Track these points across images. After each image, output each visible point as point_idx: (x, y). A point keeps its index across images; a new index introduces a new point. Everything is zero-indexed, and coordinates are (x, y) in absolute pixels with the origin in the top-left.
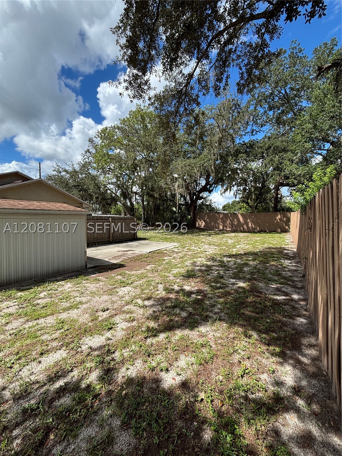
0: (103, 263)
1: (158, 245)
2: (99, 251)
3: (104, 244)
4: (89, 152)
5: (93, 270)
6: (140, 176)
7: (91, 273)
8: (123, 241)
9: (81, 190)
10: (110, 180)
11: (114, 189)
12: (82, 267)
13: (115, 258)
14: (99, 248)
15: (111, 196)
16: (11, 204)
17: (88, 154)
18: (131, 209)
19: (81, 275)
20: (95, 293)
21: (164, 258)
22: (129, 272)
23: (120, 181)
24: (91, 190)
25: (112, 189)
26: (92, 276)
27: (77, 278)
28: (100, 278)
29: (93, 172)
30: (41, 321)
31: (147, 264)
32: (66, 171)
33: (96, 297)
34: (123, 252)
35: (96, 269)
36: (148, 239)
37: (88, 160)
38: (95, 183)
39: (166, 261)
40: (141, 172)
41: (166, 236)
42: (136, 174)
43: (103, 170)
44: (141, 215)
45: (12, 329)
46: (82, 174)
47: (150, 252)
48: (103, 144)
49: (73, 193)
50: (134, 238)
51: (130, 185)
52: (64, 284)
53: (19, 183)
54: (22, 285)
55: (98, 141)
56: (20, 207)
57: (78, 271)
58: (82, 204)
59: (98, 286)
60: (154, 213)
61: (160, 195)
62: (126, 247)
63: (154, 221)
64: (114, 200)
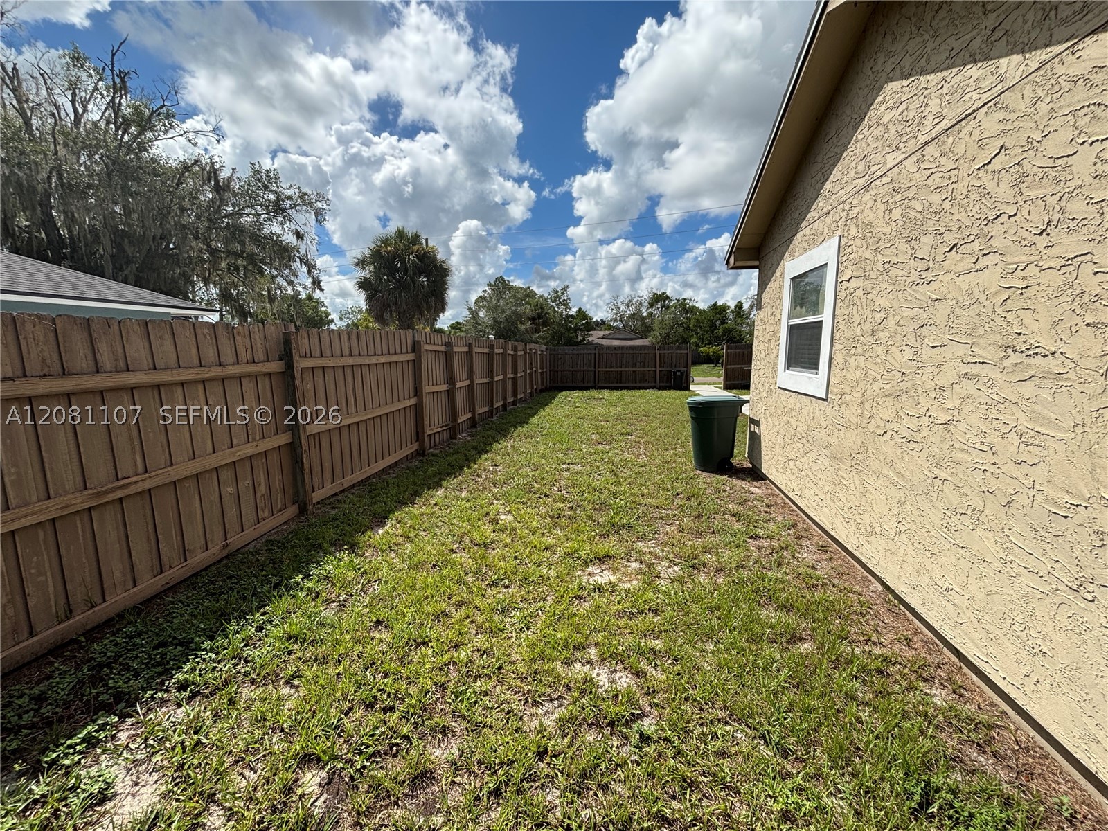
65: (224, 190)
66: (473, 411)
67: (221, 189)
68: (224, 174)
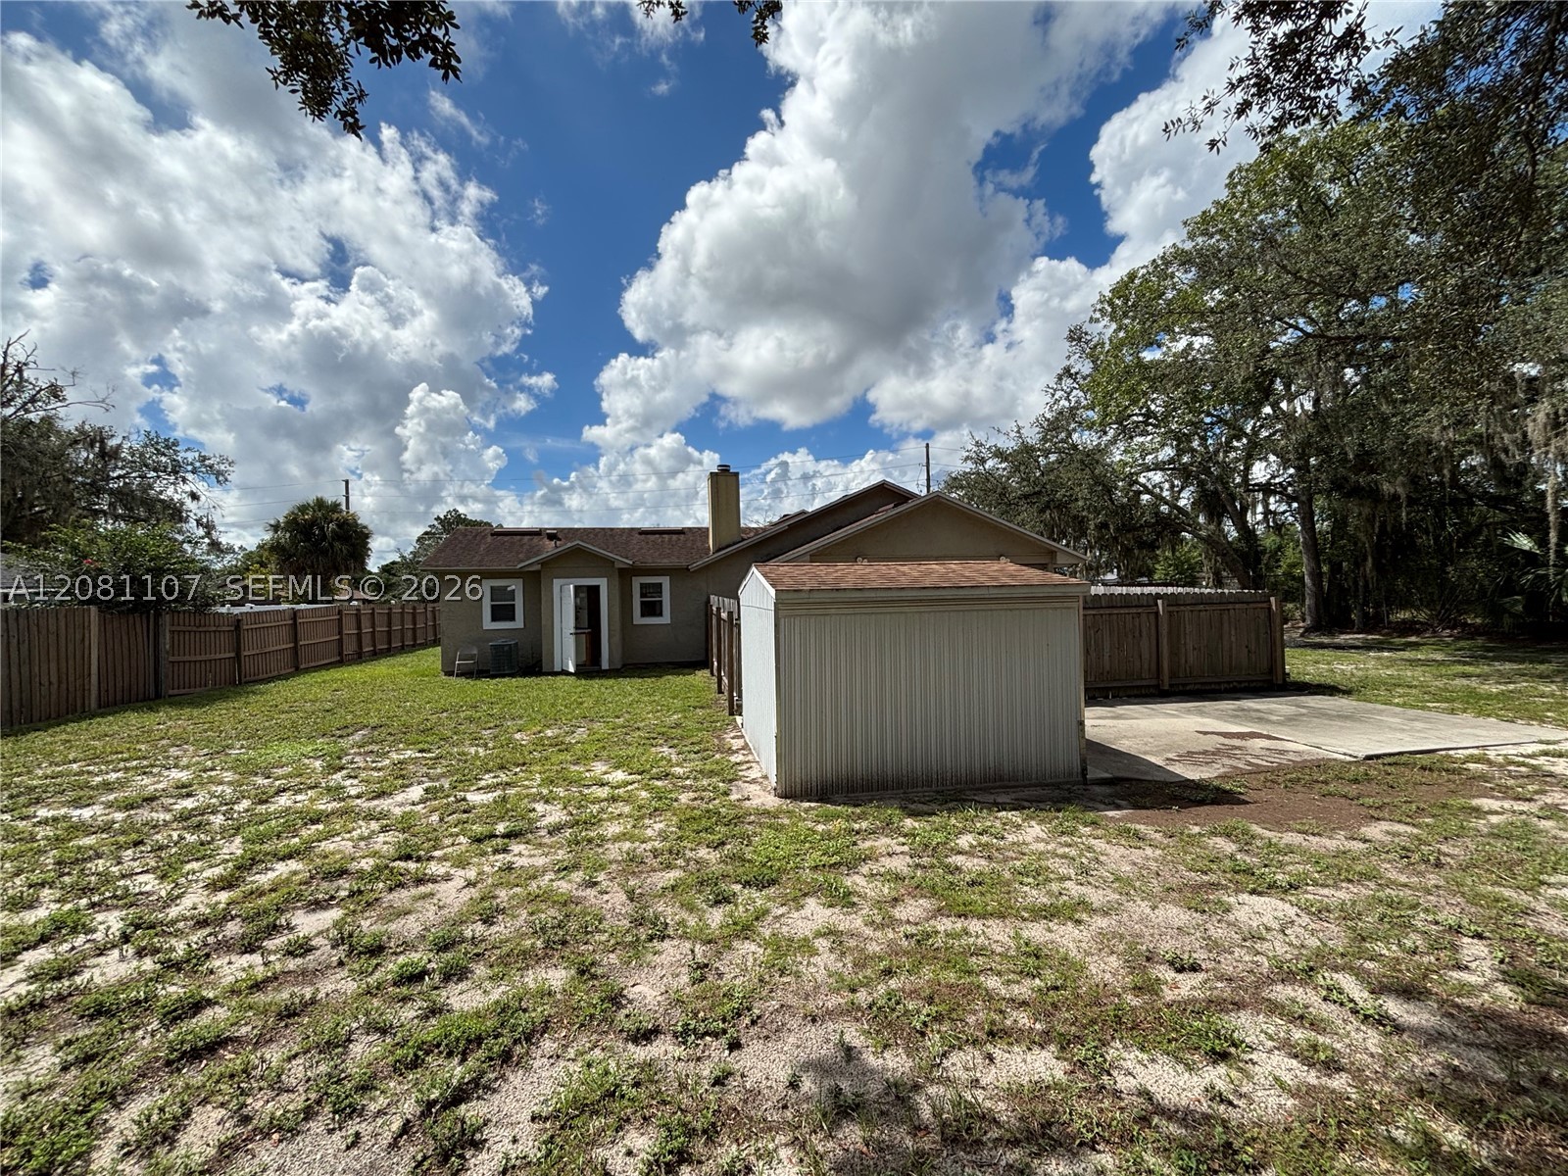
0: (1146, 773)
1: (1419, 725)
2: (1121, 724)
3: (1136, 696)
4: (1071, 375)
5: (1107, 790)
6: (1289, 416)
7: (1101, 802)
8: (1220, 691)
9: (1047, 506)
10: (1150, 457)
11: (1167, 486)
12: (1070, 774)
13: (1189, 756)
14: (1120, 710)
15: (1157, 513)
16: (882, 576)
17: (1067, 382)
18: (1244, 556)
19: (1069, 801)
20: (1129, 882)
21: (1475, 802)
22: (1267, 834)
23: (1193, 450)
24: (1081, 503)
25: (1159, 485)
26: (1111, 814)
27: (1059, 811)
28: (1142, 828)
29: (1085, 439)
30: (975, 926)
31: (1364, 811)
32: (999, 454)
33: (1139, 902)
34: (1222, 740)
35: (1118, 788)
36: (1348, 692)
37: (1067, 404)
38: (1094, 477)
39: (1494, 819)
40: (1290, 401)
41: (1474, 683)
42: (1268, 410)
43: (1121, 424)
44: (1301, 579)
45: (908, 922)
46: (1047, 453)
47: (1369, 758)
48: (1122, 334)
49: (1020, 518)
50: (1275, 683)
51: (1237, 460)
52: (1019, 821)
53: (888, 511)
54: (911, 796)
55: (1105, 330)
56: (904, 582)
57: (1057, 786)
58: (1052, 553)
59: (1136, 855)
60: (1377, 566)
61: (1414, 480)
62: (1234, 717)
63: (1377, 606)
64: (1169, 526)
65: (111, 457)
66: (374, 646)
67: (109, 455)
68: (112, 443)
